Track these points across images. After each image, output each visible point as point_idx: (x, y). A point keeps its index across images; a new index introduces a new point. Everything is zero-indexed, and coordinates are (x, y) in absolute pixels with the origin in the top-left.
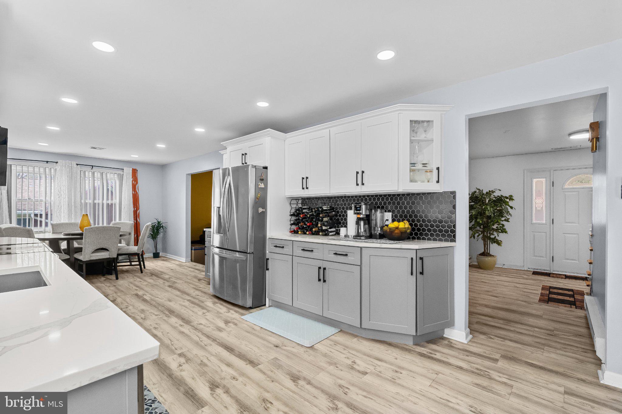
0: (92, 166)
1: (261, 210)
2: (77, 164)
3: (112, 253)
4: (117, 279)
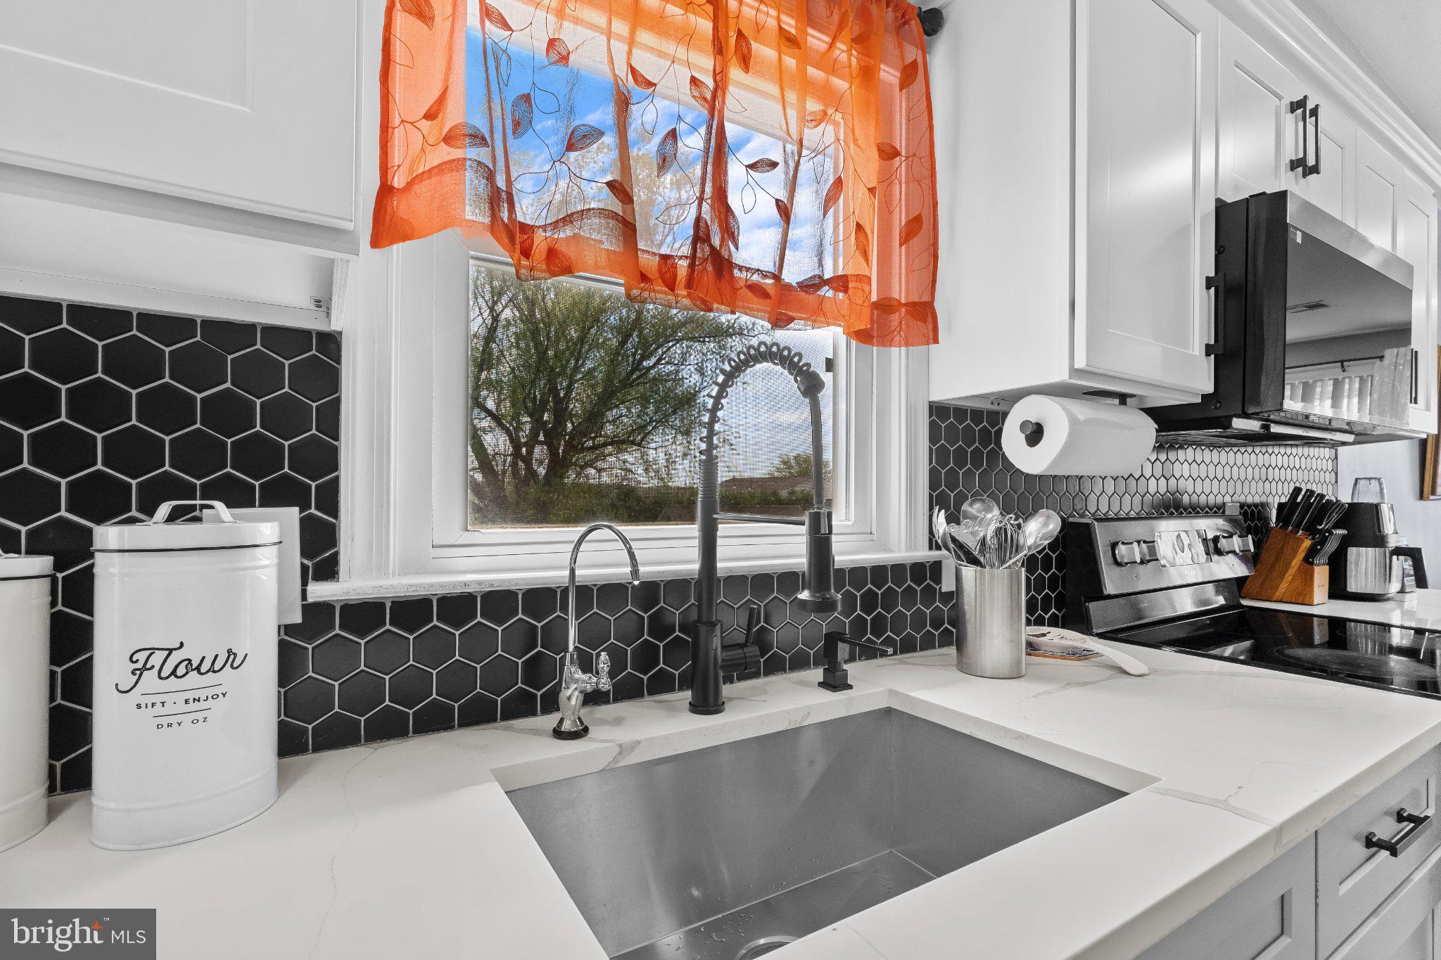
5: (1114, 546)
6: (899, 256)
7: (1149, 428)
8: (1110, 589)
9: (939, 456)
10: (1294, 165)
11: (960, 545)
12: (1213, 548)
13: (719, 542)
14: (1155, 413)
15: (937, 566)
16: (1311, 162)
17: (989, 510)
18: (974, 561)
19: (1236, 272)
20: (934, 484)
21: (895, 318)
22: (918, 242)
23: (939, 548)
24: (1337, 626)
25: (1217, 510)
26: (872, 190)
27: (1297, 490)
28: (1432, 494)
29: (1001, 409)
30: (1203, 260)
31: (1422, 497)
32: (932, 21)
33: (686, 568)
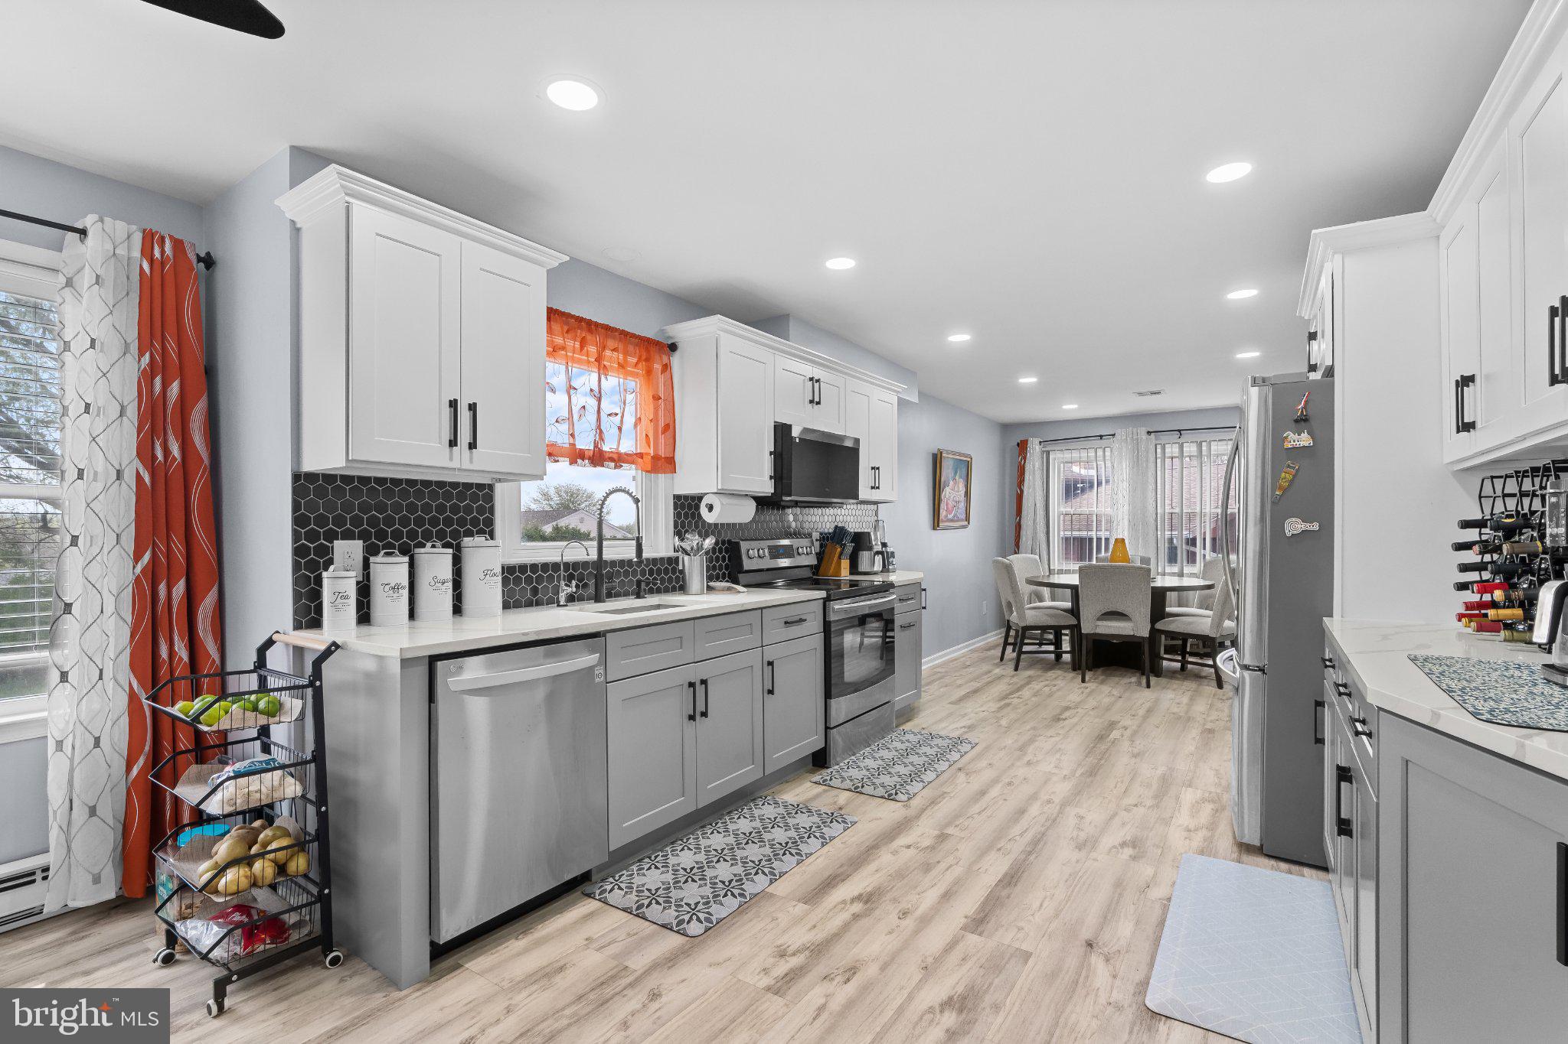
0: (1179, 431)
1: (1294, 526)
2: (1149, 433)
3: (1138, 626)
4: (1148, 686)
5: (749, 550)
6: (662, 439)
7: (753, 504)
8: (746, 567)
9: (678, 515)
10: (811, 402)
11: (683, 549)
13: (604, 549)
14: (756, 498)
15: (678, 558)
16: (817, 399)
17: (694, 536)
18: (689, 555)
19: (779, 449)
20: (676, 526)
21: (660, 462)
22: (669, 433)
23: (677, 552)
24: (853, 584)
26: (651, 421)
27: (836, 527)
28: (938, 526)
29: (700, 498)
30: (769, 445)
31: (934, 529)
32: (673, 347)
33: (593, 556)
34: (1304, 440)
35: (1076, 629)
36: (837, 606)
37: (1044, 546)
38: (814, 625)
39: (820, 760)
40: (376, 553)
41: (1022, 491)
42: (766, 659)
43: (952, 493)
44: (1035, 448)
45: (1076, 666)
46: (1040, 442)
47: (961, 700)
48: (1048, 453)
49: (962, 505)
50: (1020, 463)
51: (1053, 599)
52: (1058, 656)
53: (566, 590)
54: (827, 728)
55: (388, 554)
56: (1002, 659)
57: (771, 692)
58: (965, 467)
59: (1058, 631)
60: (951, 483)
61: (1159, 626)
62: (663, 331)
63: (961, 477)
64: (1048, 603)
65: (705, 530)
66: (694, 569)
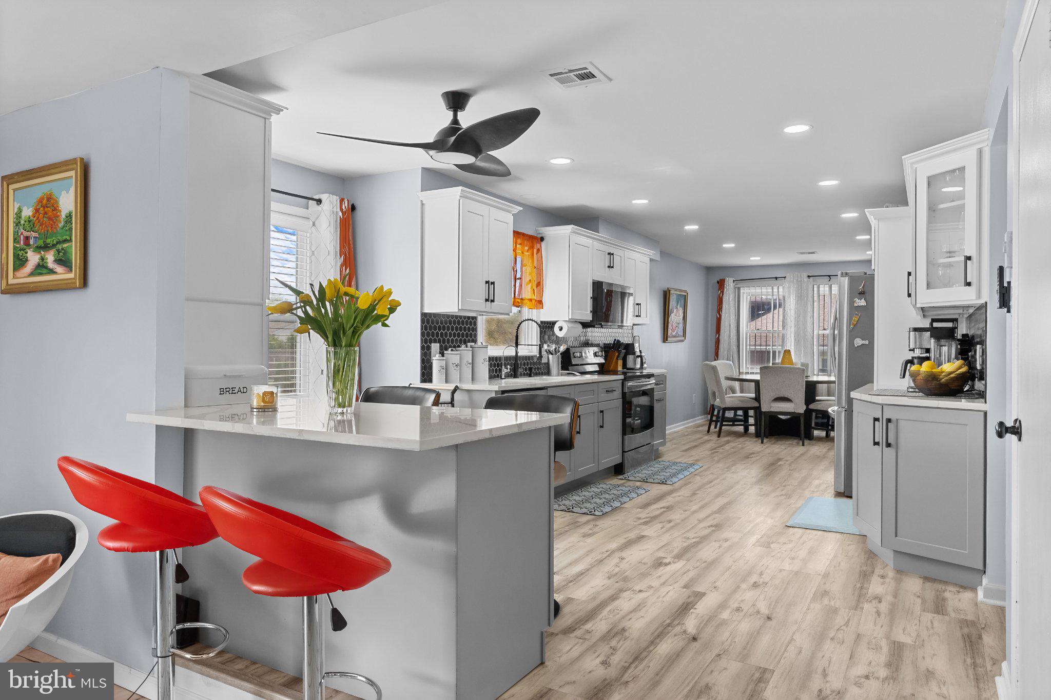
0: (829, 276)
1: (858, 342)
2: (809, 277)
3: (798, 406)
4: (803, 445)
5: (574, 353)
6: (536, 290)
7: (581, 326)
8: (574, 363)
9: (541, 333)
10: (609, 267)
12: (595, 355)
13: (518, 350)
14: (582, 324)
16: (612, 265)
17: (553, 344)
18: (552, 354)
19: (596, 295)
21: (535, 303)
22: (539, 287)
25: (598, 345)
26: (534, 280)
27: (615, 340)
28: (667, 340)
29: (554, 323)
30: (590, 293)
31: (664, 342)
32: (542, 239)
33: (514, 354)
34: (862, 303)
35: (757, 409)
36: (630, 384)
37: (736, 356)
38: (618, 394)
39: (618, 470)
40: (446, 349)
41: (720, 316)
42: (599, 410)
43: (676, 317)
44: (730, 285)
45: (758, 435)
46: (734, 281)
47: (686, 450)
48: (739, 289)
49: (681, 326)
50: (719, 296)
51: (742, 392)
52: (746, 429)
53: (505, 371)
54: (623, 452)
55: (452, 350)
56: (708, 431)
57: (602, 427)
58: (684, 299)
59: (746, 410)
60: (675, 310)
61: (812, 406)
62: (536, 230)
63: (680, 307)
64: (739, 394)
65: (558, 341)
66: (554, 362)
